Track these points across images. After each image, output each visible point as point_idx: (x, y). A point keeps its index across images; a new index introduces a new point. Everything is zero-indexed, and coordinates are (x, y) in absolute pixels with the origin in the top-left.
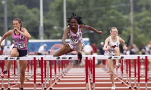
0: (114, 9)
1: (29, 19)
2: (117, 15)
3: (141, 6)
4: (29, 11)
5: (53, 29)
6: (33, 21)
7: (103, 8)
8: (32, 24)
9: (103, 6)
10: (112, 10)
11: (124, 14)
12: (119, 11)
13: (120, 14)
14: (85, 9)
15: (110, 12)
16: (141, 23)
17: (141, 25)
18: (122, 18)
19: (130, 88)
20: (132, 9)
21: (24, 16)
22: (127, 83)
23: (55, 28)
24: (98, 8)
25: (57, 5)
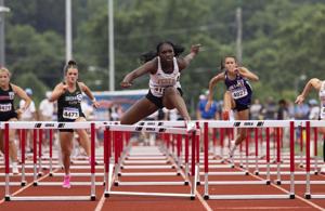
0: (204, 32)
1: (38, 51)
2: (210, 45)
3: (255, 28)
4: (37, 37)
5: (87, 71)
6: (47, 56)
7: (182, 32)
8: (44, 62)
9: (183, 27)
10: (200, 36)
11: (223, 43)
12: (213, 37)
13: (215, 43)
14: (149, 34)
15: (196, 38)
16: (255, 61)
17: (256, 66)
18: (218, 50)
19: (268, 183)
20: (240, 32)
21: (30, 47)
22: (257, 174)
23: (92, 69)
24: (173, 32)
25: (95, 24)
